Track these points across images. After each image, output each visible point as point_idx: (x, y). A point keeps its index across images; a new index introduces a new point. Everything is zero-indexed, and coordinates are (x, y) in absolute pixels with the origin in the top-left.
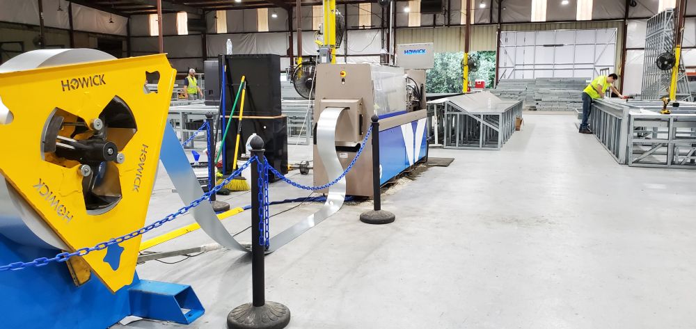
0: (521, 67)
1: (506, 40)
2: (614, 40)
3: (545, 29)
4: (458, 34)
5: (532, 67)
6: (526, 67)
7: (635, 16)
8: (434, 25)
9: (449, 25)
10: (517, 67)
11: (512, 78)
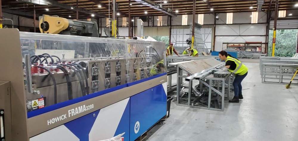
0: (178, 42)
1: (173, 32)
2: (211, 33)
3: (187, 28)
4: (157, 29)
5: (182, 42)
6: (180, 42)
7: (218, 23)
8: (148, 26)
9: (153, 26)
10: (177, 42)
11: (175, 46)
